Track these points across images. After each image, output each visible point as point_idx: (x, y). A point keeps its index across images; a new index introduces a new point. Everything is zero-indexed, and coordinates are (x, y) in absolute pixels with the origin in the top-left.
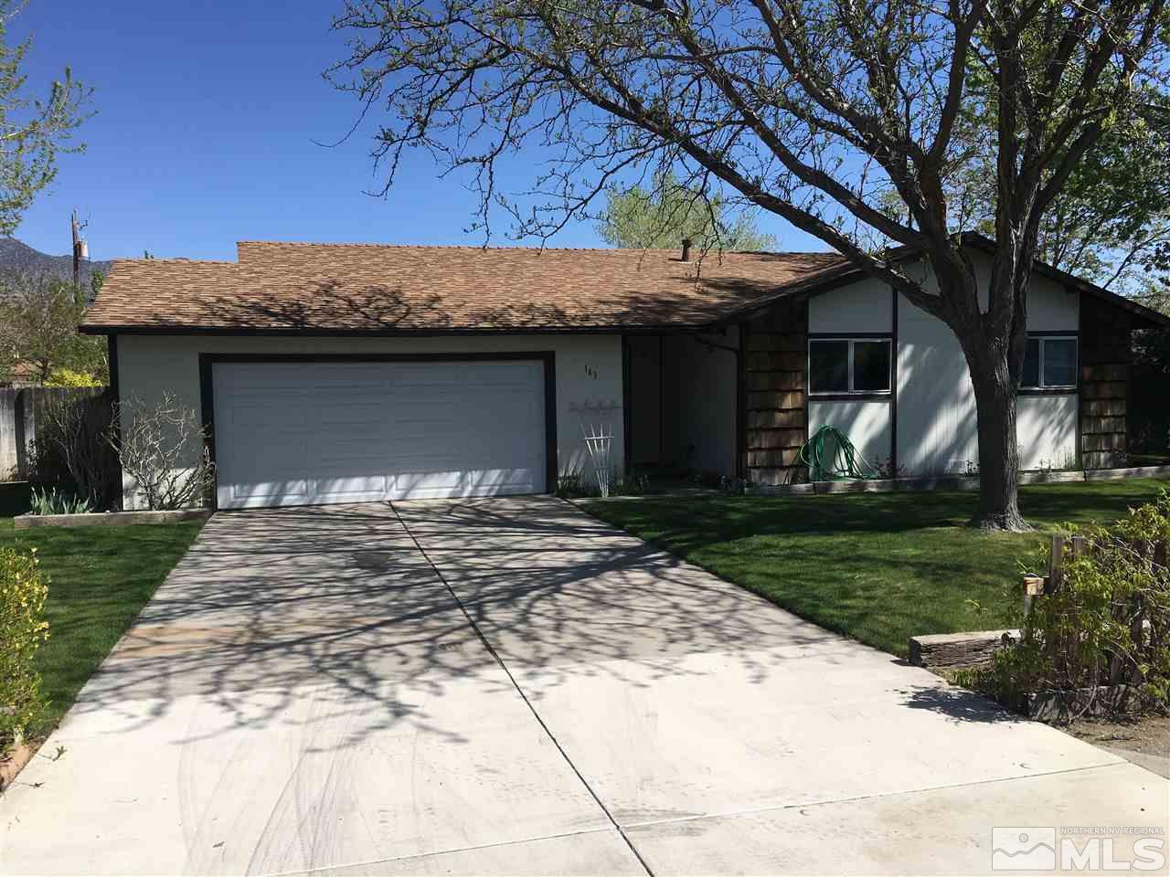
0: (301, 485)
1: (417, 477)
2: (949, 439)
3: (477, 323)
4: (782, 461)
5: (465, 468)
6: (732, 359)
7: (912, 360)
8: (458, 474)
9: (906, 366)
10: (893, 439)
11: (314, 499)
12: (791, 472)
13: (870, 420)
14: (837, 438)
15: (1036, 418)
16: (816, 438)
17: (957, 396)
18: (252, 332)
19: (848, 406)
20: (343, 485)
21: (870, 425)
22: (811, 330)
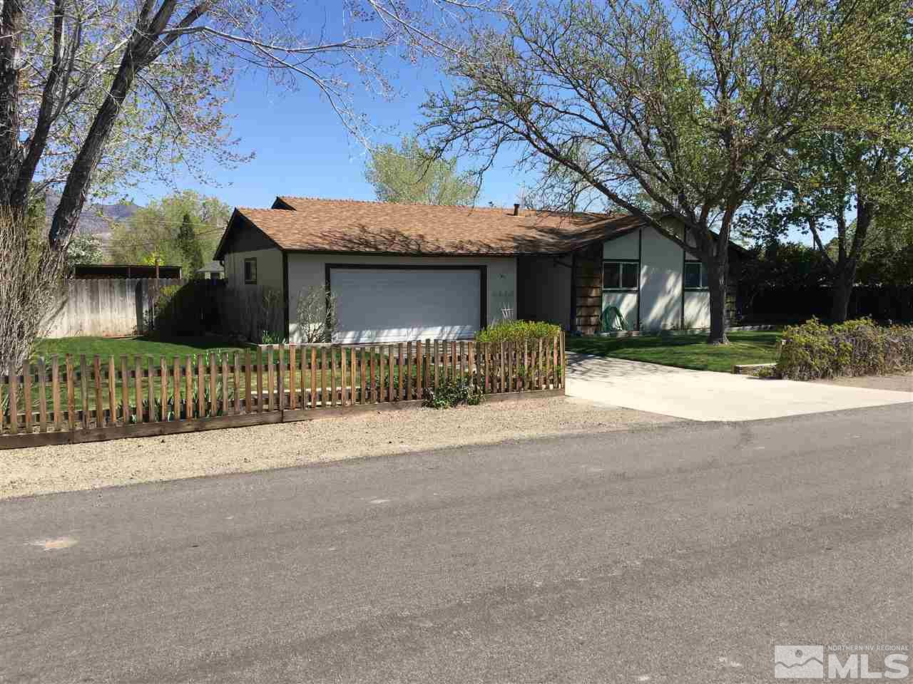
0: (368, 333)
1: (422, 329)
2: (662, 312)
3: (457, 251)
4: (590, 322)
5: (444, 324)
6: (569, 271)
7: (647, 274)
8: (440, 328)
9: (644, 275)
10: (639, 312)
11: (374, 339)
12: (594, 328)
13: (628, 303)
14: (615, 311)
15: (698, 302)
16: (606, 311)
17: (665, 292)
18: (359, 253)
19: (619, 295)
20: (388, 333)
21: (628, 305)
22: (605, 257)
